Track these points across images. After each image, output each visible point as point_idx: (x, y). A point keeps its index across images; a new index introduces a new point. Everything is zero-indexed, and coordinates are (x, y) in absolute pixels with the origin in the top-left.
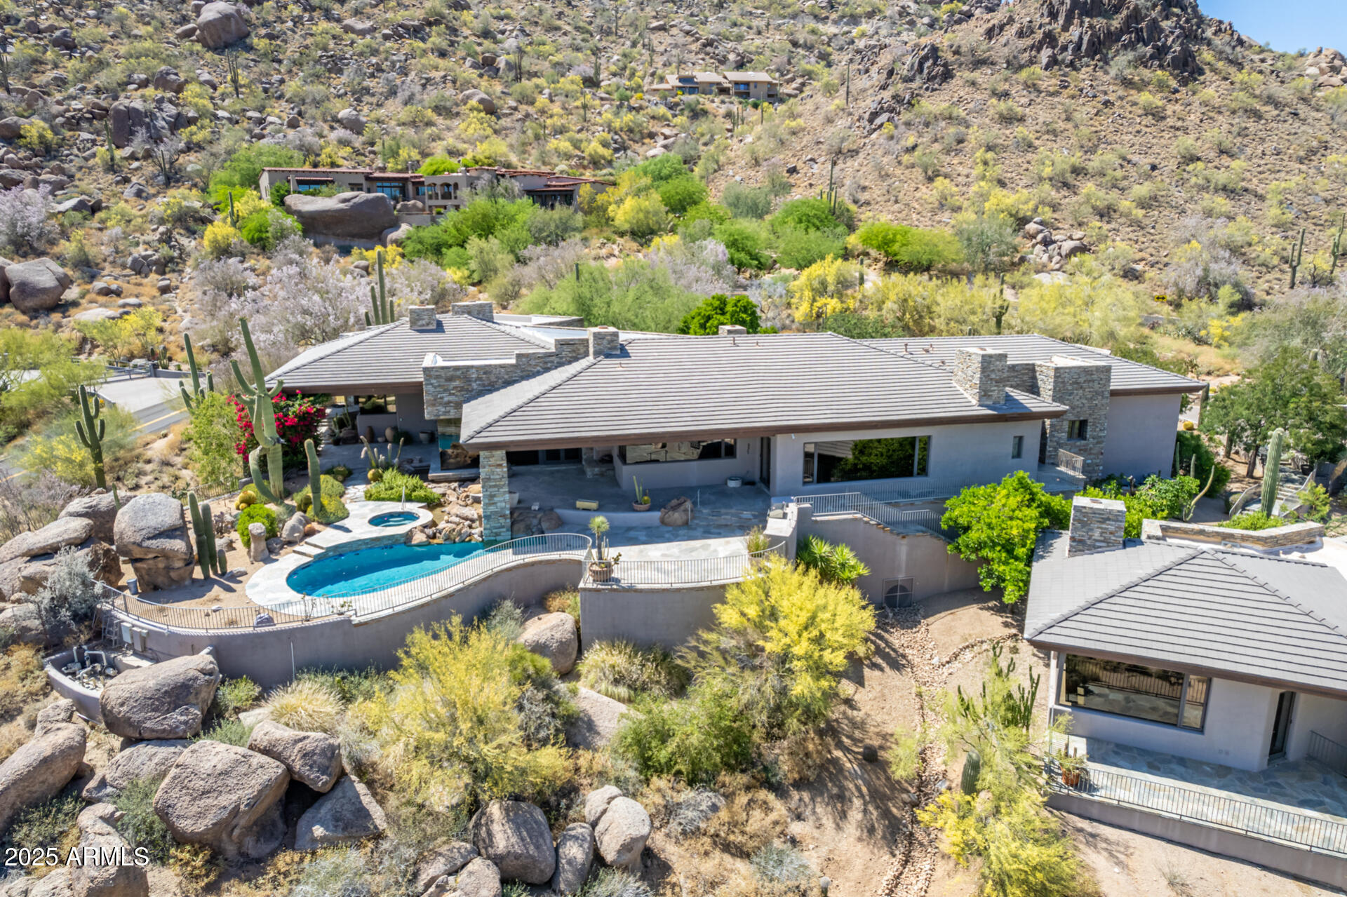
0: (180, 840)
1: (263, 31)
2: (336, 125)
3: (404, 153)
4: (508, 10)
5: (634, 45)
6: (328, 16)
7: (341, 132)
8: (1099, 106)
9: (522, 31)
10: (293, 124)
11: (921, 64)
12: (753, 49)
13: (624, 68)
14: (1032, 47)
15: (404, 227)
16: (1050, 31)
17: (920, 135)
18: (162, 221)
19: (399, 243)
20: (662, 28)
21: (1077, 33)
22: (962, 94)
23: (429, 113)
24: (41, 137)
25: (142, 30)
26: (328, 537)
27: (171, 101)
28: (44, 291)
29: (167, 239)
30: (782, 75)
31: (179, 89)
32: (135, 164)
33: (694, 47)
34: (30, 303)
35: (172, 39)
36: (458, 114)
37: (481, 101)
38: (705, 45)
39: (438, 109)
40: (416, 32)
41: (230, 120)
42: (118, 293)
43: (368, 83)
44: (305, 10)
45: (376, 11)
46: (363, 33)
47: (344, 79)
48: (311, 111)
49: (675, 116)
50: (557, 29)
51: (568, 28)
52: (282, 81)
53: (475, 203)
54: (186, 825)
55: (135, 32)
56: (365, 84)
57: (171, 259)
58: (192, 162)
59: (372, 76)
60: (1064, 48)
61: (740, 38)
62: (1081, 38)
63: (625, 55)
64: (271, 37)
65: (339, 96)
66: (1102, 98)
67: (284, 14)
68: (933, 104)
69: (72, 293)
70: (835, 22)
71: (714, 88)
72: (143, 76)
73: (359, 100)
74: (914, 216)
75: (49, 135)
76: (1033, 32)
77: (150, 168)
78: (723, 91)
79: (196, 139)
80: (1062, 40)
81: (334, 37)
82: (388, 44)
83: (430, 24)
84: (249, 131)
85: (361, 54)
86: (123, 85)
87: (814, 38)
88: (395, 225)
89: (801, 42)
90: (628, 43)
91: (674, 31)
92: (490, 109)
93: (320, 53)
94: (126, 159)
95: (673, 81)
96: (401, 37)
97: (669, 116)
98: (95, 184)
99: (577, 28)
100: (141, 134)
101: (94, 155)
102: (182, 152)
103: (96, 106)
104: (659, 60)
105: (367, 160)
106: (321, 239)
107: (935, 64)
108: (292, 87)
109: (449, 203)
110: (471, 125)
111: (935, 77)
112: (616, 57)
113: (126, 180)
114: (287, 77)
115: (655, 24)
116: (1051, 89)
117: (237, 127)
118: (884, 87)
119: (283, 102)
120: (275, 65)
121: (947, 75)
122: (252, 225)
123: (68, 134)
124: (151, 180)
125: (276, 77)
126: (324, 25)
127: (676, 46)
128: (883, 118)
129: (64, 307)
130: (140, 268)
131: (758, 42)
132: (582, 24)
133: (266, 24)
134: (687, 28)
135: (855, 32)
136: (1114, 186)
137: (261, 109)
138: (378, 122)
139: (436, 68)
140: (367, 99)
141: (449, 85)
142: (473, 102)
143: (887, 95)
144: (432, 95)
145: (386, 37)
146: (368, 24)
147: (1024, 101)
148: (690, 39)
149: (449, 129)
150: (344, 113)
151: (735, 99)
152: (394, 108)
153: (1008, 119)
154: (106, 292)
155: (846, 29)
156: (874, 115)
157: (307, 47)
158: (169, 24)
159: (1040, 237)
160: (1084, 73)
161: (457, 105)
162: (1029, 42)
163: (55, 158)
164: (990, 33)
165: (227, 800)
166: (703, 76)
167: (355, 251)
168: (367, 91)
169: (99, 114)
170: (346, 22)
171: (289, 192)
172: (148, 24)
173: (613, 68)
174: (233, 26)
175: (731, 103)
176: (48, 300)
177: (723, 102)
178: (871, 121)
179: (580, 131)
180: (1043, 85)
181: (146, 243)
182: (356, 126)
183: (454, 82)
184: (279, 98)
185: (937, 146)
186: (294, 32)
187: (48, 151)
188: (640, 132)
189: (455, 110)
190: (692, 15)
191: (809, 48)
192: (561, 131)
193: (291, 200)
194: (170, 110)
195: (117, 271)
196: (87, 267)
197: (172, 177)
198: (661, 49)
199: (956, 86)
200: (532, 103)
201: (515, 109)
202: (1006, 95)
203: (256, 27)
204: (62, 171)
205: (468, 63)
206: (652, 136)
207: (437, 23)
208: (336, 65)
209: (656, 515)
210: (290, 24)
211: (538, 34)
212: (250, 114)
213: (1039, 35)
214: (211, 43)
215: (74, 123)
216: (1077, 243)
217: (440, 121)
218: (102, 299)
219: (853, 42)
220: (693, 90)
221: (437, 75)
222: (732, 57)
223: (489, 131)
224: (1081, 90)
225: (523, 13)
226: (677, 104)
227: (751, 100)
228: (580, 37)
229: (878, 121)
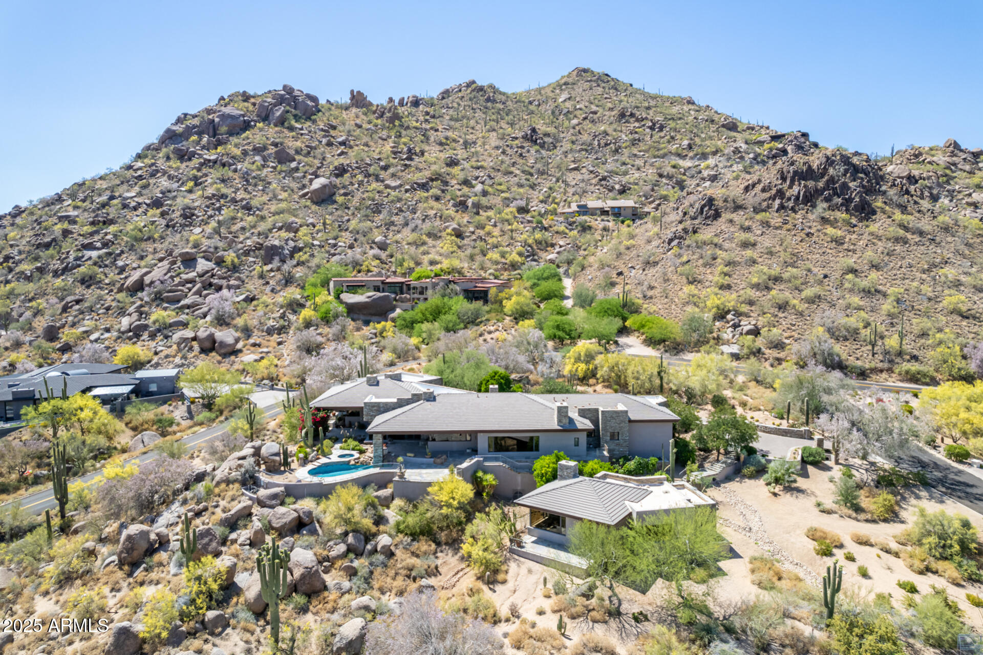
0: (273, 528)
1: (342, 191)
2: (373, 245)
3: (406, 264)
4: (482, 163)
5: (558, 181)
6: (378, 179)
7: (376, 251)
8: (804, 236)
9: (489, 176)
10: (351, 247)
11: (702, 209)
12: (632, 180)
13: (549, 196)
14: (770, 198)
15: (398, 311)
16: (781, 189)
17: (694, 253)
18: (282, 307)
19: (393, 320)
20: (576, 169)
21: (797, 190)
22: (723, 227)
23: (424, 237)
24: (233, 261)
25: (283, 195)
26: (323, 460)
27: (292, 240)
28: (230, 345)
29: (283, 316)
30: (647, 199)
31: (296, 231)
32: (273, 274)
33: (594, 181)
34: (223, 351)
35: (297, 200)
36: (440, 237)
37: (454, 229)
38: (601, 180)
39: (429, 235)
40: (424, 186)
41: (319, 246)
42: (259, 345)
43: (394, 218)
44: (365, 176)
45: (404, 174)
46: (394, 188)
47: (381, 217)
48: (361, 238)
49: (571, 230)
50: (511, 173)
51: (518, 172)
52: (348, 220)
53: (434, 299)
54: (274, 525)
55: (280, 197)
56: (392, 219)
57: (283, 327)
58: (299, 272)
59: (397, 214)
60: (789, 199)
61: (625, 173)
62: (799, 193)
63: (550, 188)
64: (345, 194)
65: (377, 227)
66: (808, 230)
67: (354, 180)
68: (706, 234)
69: (240, 345)
70: (692, 158)
71: (599, 212)
72: (280, 224)
73: (388, 229)
74: (673, 307)
75: (236, 260)
76: (771, 189)
77: (279, 276)
78: (604, 212)
79: (301, 259)
80: (788, 194)
81: (378, 192)
82: (408, 195)
83: (432, 180)
84: (328, 252)
85: (392, 202)
86: (270, 230)
87: (674, 170)
88: (393, 309)
89: (665, 174)
90: (554, 179)
91: (584, 170)
92: (459, 234)
93: (370, 202)
94: (268, 271)
95: (574, 207)
96: (415, 190)
97: (567, 231)
98: (253, 285)
99: (523, 172)
100: (277, 258)
101: (254, 269)
102: (295, 266)
103: (258, 243)
104: (571, 191)
105: (387, 267)
106: (356, 316)
107: (710, 209)
108: (353, 224)
109: (422, 297)
110: (446, 244)
111: (709, 217)
112: (545, 189)
113: (268, 283)
114: (351, 218)
115: (573, 166)
116: (777, 225)
117: (323, 250)
118: (681, 222)
119: (348, 233)
120: (346, 211)
121: (717, 215)
122: (323, 310)
123: (244, 258)
124: (278, 283)
125: (347, 218)
126: (374, 185)
127: (583, 181)
128: (675, 242)
129: (236, 352)
130: (270, 332)
131: (637, 175)
132: (527, 168)
133: (344, 187)
134: (591, 169)
135: (703, 165)
136: (796, 288)
137: (335, 238)
138: (397, 242)
139: (432, 208)
140: (392, 228)
141: (438, 219)
142: (449, 231)
143: (680, 227)
144: (427, 226)
145: (407, 191)
146: (398, 182)
147: (759, 232)
148: (592, 176)
149: (434, 247)
150: (379, 239)
151: (611, 218)
152: (406, 235)
153: (745, 245)
154: (254, 345)
155: (697, 163)
156: (671, 241)
157: (364, 199)
158: (296, 190)
159: (731, 323)
160: (799, 216)
161: (440, 231)
162: (767, 195)
163: (237, 272)
164: (747, 189)
165: (284, 520)
166: (592, 204)
167: (372, 324)
168: (392, 223)
169: (259, 247)
170: (386, 182)
171: (342, 292)
172: (286, 191)
173: (541, 198)
174: (327, 190)
175: (608, 221)
176: (230, 349)
177: (603, 220)
178: (669, 244)
179: (507, 246)
180: (773, 222)
181: (274, 318)
182: (383, 247)
183: (441, 217)
184: (346, 230)
185: (701, 262)
186: (358, 190)
187: (235, 268)
188: (546, 243)
189: (439, 235)
190: (597, 159)
191: (669, 177)
192: (496, 246)
193: (343, 296)
194: (291, 244)
195: (260, 334)
196: (247, 331)
197: (288, 281)
198: (573, 183)
199: (721, 224)
200: (483, 228)
201: (473, 233)
202: (748, 229)
203: (339, 189)
204: (239, 279)
205: (451, 204)
206: (553, 245)
207: (436, 179)
208: (377, 209)
209: (432, 460)
210: (356, 186)
211: (499, 177)
212: (330, 241)
213: (774, 191)
214: (315, 200)
215: (247, 253)
216: (752, 327)
217: (430, 242)
218: (252, 349)
219: (700, 172)
220: (585, 214)
221: (432, 213)
222: (617, 187)
223: (455, 248)
224: (795, 226)
225: (491, 164)
226: (574, 222)
227: (621, 218)
228: (524, 177)
229: (673, 244)
